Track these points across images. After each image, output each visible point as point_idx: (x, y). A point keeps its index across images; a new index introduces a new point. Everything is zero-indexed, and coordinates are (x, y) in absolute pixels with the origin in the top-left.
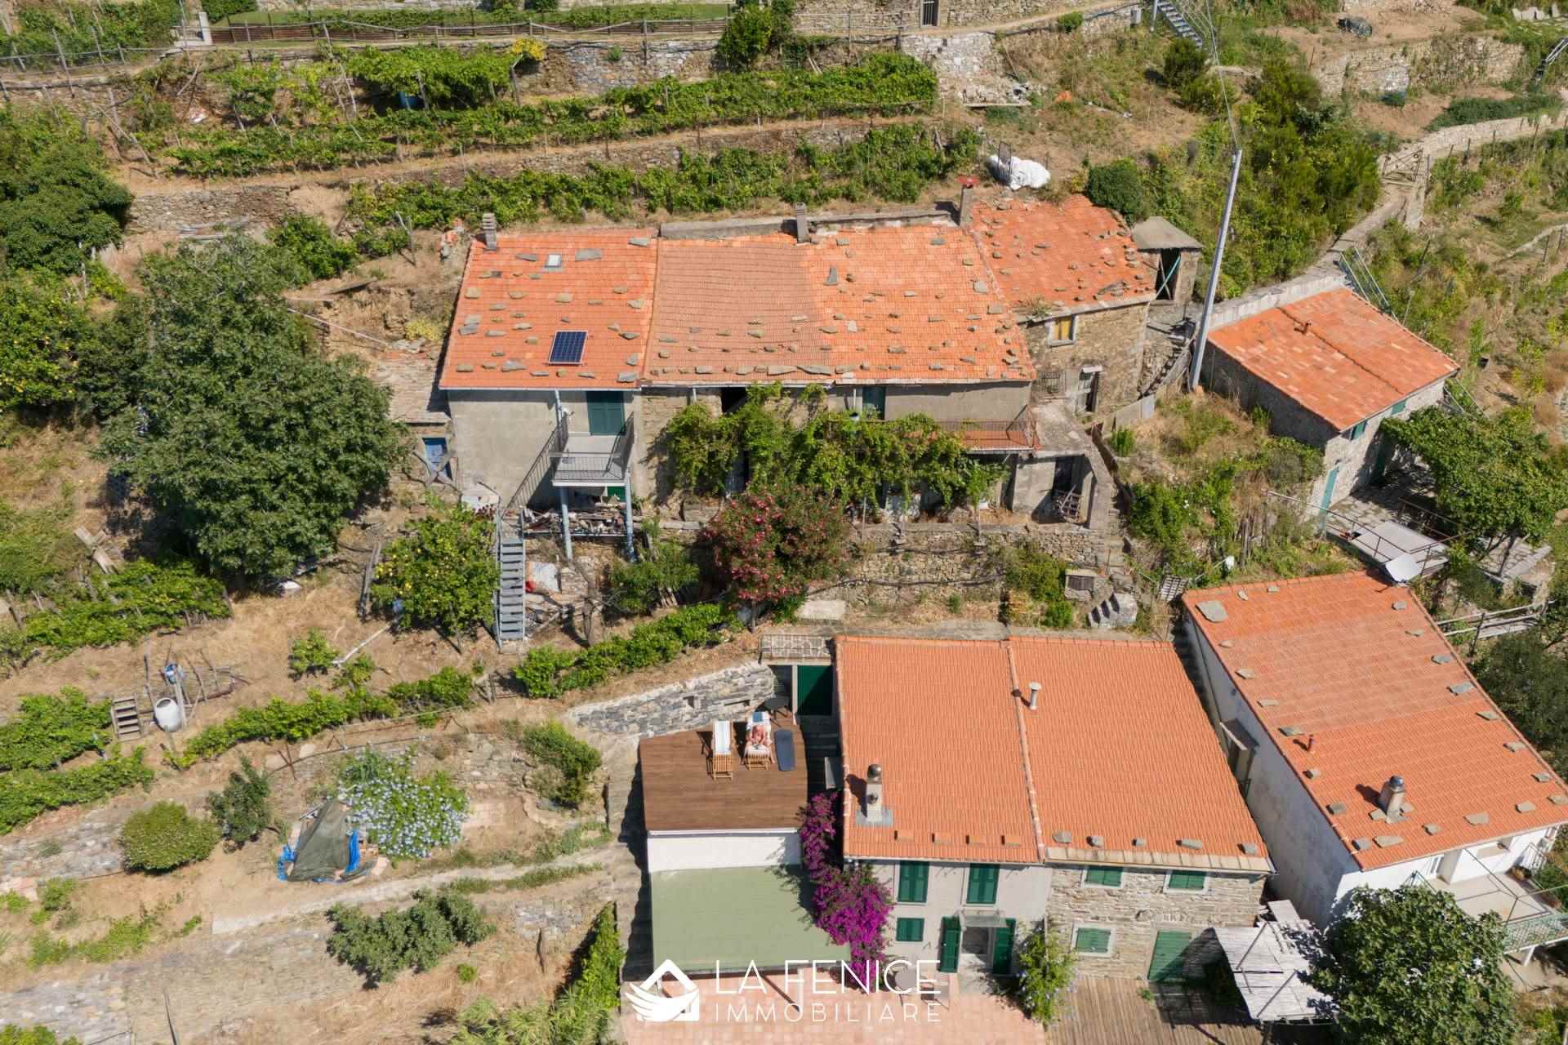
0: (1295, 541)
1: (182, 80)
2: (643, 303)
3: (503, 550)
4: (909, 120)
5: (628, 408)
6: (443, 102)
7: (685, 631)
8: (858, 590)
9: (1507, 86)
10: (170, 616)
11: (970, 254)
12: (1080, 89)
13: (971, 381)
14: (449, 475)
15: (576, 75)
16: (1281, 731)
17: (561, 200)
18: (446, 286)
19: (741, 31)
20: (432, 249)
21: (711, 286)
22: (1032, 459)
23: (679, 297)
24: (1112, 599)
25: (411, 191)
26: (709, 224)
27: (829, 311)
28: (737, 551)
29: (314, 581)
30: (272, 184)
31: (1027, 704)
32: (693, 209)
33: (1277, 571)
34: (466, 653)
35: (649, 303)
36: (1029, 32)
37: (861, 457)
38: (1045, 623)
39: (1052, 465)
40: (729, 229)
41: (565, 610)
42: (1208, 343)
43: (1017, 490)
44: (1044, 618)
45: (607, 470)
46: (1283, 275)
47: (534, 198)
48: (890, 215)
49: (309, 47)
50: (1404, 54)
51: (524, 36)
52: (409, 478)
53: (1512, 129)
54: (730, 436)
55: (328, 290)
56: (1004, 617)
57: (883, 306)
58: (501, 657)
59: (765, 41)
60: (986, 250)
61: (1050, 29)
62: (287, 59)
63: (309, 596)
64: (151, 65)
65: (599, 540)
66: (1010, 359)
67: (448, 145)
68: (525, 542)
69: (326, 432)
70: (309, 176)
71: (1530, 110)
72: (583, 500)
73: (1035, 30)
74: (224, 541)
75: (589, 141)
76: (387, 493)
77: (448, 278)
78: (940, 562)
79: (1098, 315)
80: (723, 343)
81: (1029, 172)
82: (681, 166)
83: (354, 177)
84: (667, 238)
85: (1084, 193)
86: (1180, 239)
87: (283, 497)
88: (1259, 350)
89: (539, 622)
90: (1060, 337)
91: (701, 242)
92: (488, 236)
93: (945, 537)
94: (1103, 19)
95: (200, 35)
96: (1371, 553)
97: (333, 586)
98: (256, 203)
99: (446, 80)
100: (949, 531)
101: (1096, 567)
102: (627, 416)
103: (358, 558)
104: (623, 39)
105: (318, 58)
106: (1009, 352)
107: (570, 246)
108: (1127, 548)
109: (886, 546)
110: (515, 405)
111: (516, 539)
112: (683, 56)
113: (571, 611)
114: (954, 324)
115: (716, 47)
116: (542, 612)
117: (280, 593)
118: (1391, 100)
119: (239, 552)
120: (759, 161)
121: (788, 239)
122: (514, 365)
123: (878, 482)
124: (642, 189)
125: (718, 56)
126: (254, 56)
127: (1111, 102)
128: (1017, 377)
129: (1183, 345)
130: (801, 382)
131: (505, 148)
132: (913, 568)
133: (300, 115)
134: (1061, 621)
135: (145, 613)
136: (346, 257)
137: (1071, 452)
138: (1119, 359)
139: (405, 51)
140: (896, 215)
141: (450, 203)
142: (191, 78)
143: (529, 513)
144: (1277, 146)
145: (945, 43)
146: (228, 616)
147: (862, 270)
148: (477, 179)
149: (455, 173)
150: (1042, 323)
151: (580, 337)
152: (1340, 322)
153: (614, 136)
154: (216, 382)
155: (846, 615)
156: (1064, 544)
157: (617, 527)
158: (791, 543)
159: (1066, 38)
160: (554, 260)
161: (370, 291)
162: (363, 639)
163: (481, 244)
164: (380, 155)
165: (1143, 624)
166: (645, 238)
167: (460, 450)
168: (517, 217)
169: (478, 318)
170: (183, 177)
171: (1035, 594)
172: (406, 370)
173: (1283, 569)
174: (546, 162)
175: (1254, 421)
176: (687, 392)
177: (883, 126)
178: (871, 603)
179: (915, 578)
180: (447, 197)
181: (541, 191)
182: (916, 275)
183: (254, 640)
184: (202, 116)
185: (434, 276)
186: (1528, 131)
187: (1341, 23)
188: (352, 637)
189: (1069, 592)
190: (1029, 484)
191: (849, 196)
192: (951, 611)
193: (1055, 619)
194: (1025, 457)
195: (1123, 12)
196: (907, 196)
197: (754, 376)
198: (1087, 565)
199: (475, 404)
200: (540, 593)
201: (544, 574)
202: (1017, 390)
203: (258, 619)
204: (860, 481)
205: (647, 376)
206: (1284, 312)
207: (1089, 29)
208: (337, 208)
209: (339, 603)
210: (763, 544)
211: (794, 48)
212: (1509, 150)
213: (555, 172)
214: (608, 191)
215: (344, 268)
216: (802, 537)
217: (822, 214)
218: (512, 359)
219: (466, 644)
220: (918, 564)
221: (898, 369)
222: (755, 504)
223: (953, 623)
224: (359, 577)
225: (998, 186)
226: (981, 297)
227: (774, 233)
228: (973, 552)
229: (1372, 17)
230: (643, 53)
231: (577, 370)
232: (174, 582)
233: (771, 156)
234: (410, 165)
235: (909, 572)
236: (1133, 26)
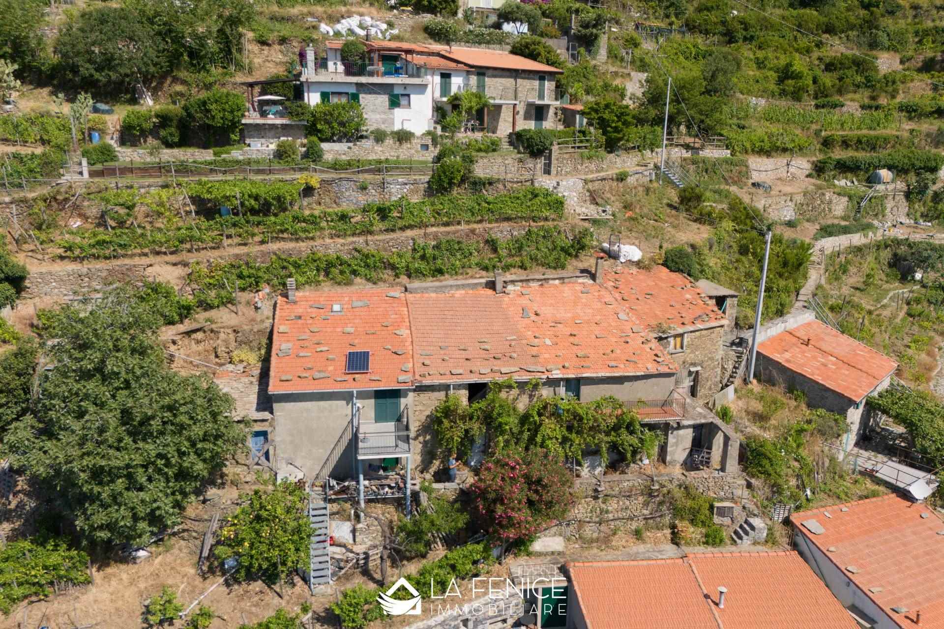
0: (841, 477)
1: (66, 200)
2: (404, 332)
3: (312, 513)
4: (550, 223)
5: (403, 401)
6: (254, 212)
7: (459, 567)
8: (571, 527)
9: (844, 218)
10: (41, 586)
11: (608, 298)
12: (637, 210)
13: (639, 374)
14: (268, 458)
15: (339, 198)
16: (893, 610)
17: (335, 271)
18: (263, 326)
19: (444, 173)
20: (248, 303)
21: (447, 321)
22: (679, 427)
23: (427, 328)
24: (746, 522)
25: (233, 266)
26: (437, 284)
27: (530, 333)
28: (500, 500)
29: (161, 549)
30: (133, 263)
31: (717, 604)
32: (424, 275)
33: (838, 497)
34: (286, 598)
35: (409, 332)
36: (602, 180)
37: (570, 429)
38: (707, 543)
39: (691, 430)
40: (451, 286)
41: (362, 556)
42: (757, 352)
43: (669, 449)
44: (704, 540)
45: (397, 446)
46: (780, 313)
47: (318, 270)
48: (551, 276)
49: (160, 181)
50: (791, 200)
51: (306, 173)
52: (237, 462)
53: (857, 239)
54: (478, 418)
55: (174, 332)
56: (675, 539)
57: (565, 330)
58: (313, 599)
59: (459, 178)
60: (617, 295)
61: (612, 179)
62: (143, 187)
63: (158, 560)
64: (45, 191)
65: (385, 501)
66: (658, 359)
67: (258, 239)
68: (329, 506)
69: (189, 425)
70: (159, 259)
71: (863, 230)
72: (375, 469)
73: (605, 179)
74: (100, 518)
75: (354, 235)
76: (222, 476)
77: (262, 321)
78: (628, 503)
79: (697, 333)
80: (464, 355)
81: (631, 252)
82: (414, 250)
83: (192, 258)
84: (411, 293)
85: (662, 265)
86: (722, 291)
87: (150, 480)
88: (787, 355)
89: (341, 568)
90: (675, 348)
91: (433, 295)
92: (290, 293)
93: (631, 484)
94: (637, 176)
95: (81, 173)
96: (894, 482)
97: (175, 551)
98: (120, 276)
99: (256, 198)
100: (631, 478)
101: (732, 500)
102: (402, 407)
103: (199, 527)
104: (368, 177)
105: (166, 186)
106: (656, 355)
107: (347, 299)
108: (749, 486)
109: (591, 493)
110: (322, 403)
111: (322, 504)
112: (407, 187)
113: (367, 557)
114: (614, 340)
115: (428, 182)
116: (342, 560)
117: (134, 560)
118: (790, 224)
119: (110, 527)
120: (463, 246)
121: (490, 292)
122: (322, 375)
123: (583, 446)
124: (390, 264)
125: (430, 187)
126: (120, 185)
127: (656, 218)
128: (666, 370)
129: (742, 353)
130: (525, 377)
131: (297, 240)
132: (610, 508)
133: (151, 223)
134: (718, 540)
135: (20, 584)
136: (188, 308)
137: (703, 421)
138: (710, 362)
139: (226, 181)
140: (556, 276)
141: (260, 274)
142: (74, 199)
143: (333, 482)
144: (752, 243)
145: (558, 184)
146: (89, 582)
147: (543, 308)
148: (279, 258)
149: (264, 254)
150: (666, 338)
151: (366, 355)
152: (823, 339)
153: (371, 233)
154: (104, 392)
155: (566, 547)
156: (710, 485)
157: (399, 489)
158: (536, 492)
159: (621, 185)
160: (336, 307)
161: (205, 332)
162: (201, 593)
163: (285, 299)
164: (211, 245)
165: (771, 540)
166: (397, 293)
167: (278, 439)
168: (307, 283)
169: (290, 345)
170: (66, 260)
171: (692, 522)
172: (235, 384)
173: (843, 496)
174: (327, 247)
175: (796, 400)
176: (446, 387)
177: (536, 227)
178: (580, 537)
179: (611, 516)
180: (259, 269)
181: (323, 266)
182: (579, 311)
183: (112, 601)
184: (78, 223)
185: (253, 320)
186: (864, 241)
187: (754, 184)
188: (193, 591)
189: (717, 519)
190: (676, 444)
191: (523, 267)
192: (638, 539)
193: (712, 539)
194: (675, 425)
195: (645, 173)
196: (559, 265)
197: (492, 375)
198: (727, 499)
199: (292, 404)
200: (339, 545)
201: (342, 530)
202: (667, 379)
203: (114, 582)
204: (571, 445)
205: (417, 377)
206: (791, 333)
207: (631, 180)
208: (179, 278)
209: (182, 565)
210: (518, 492)
211: (475, 183)
212: (859, 250)
213: (332, 253)
214: (367, 266)
215: (186, 317)
216: (544, 487)
217: (509, 277)
218: (319, 371)
219: (287, 591)
220: (612, 505)
221: (588, 368)
222: (507, 464)
223: (641, 548)
224: (198, 543)
225: (612, 261)
226: (626, 323)
227: (480, 288)
228: (650, 495)
229: (769, 182)
230: (383, 185)
231: (368, 376)
232: (48, 557)
233: (472, 244)
234: (231, 250)
235: (607, 512)
236: (651, 181)
